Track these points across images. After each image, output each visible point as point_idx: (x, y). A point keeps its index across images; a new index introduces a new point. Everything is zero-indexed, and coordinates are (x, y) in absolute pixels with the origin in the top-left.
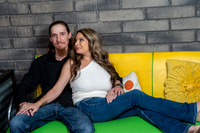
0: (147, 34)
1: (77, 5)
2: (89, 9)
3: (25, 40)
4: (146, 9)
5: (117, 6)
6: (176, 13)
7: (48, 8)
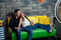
0: (33, 12)
1: (18, 6)
2: (20, 7)
3: (4, 14)
4: (33, 7)
5: (27, 6)
6: (39, 8)
7: (11, 6)
